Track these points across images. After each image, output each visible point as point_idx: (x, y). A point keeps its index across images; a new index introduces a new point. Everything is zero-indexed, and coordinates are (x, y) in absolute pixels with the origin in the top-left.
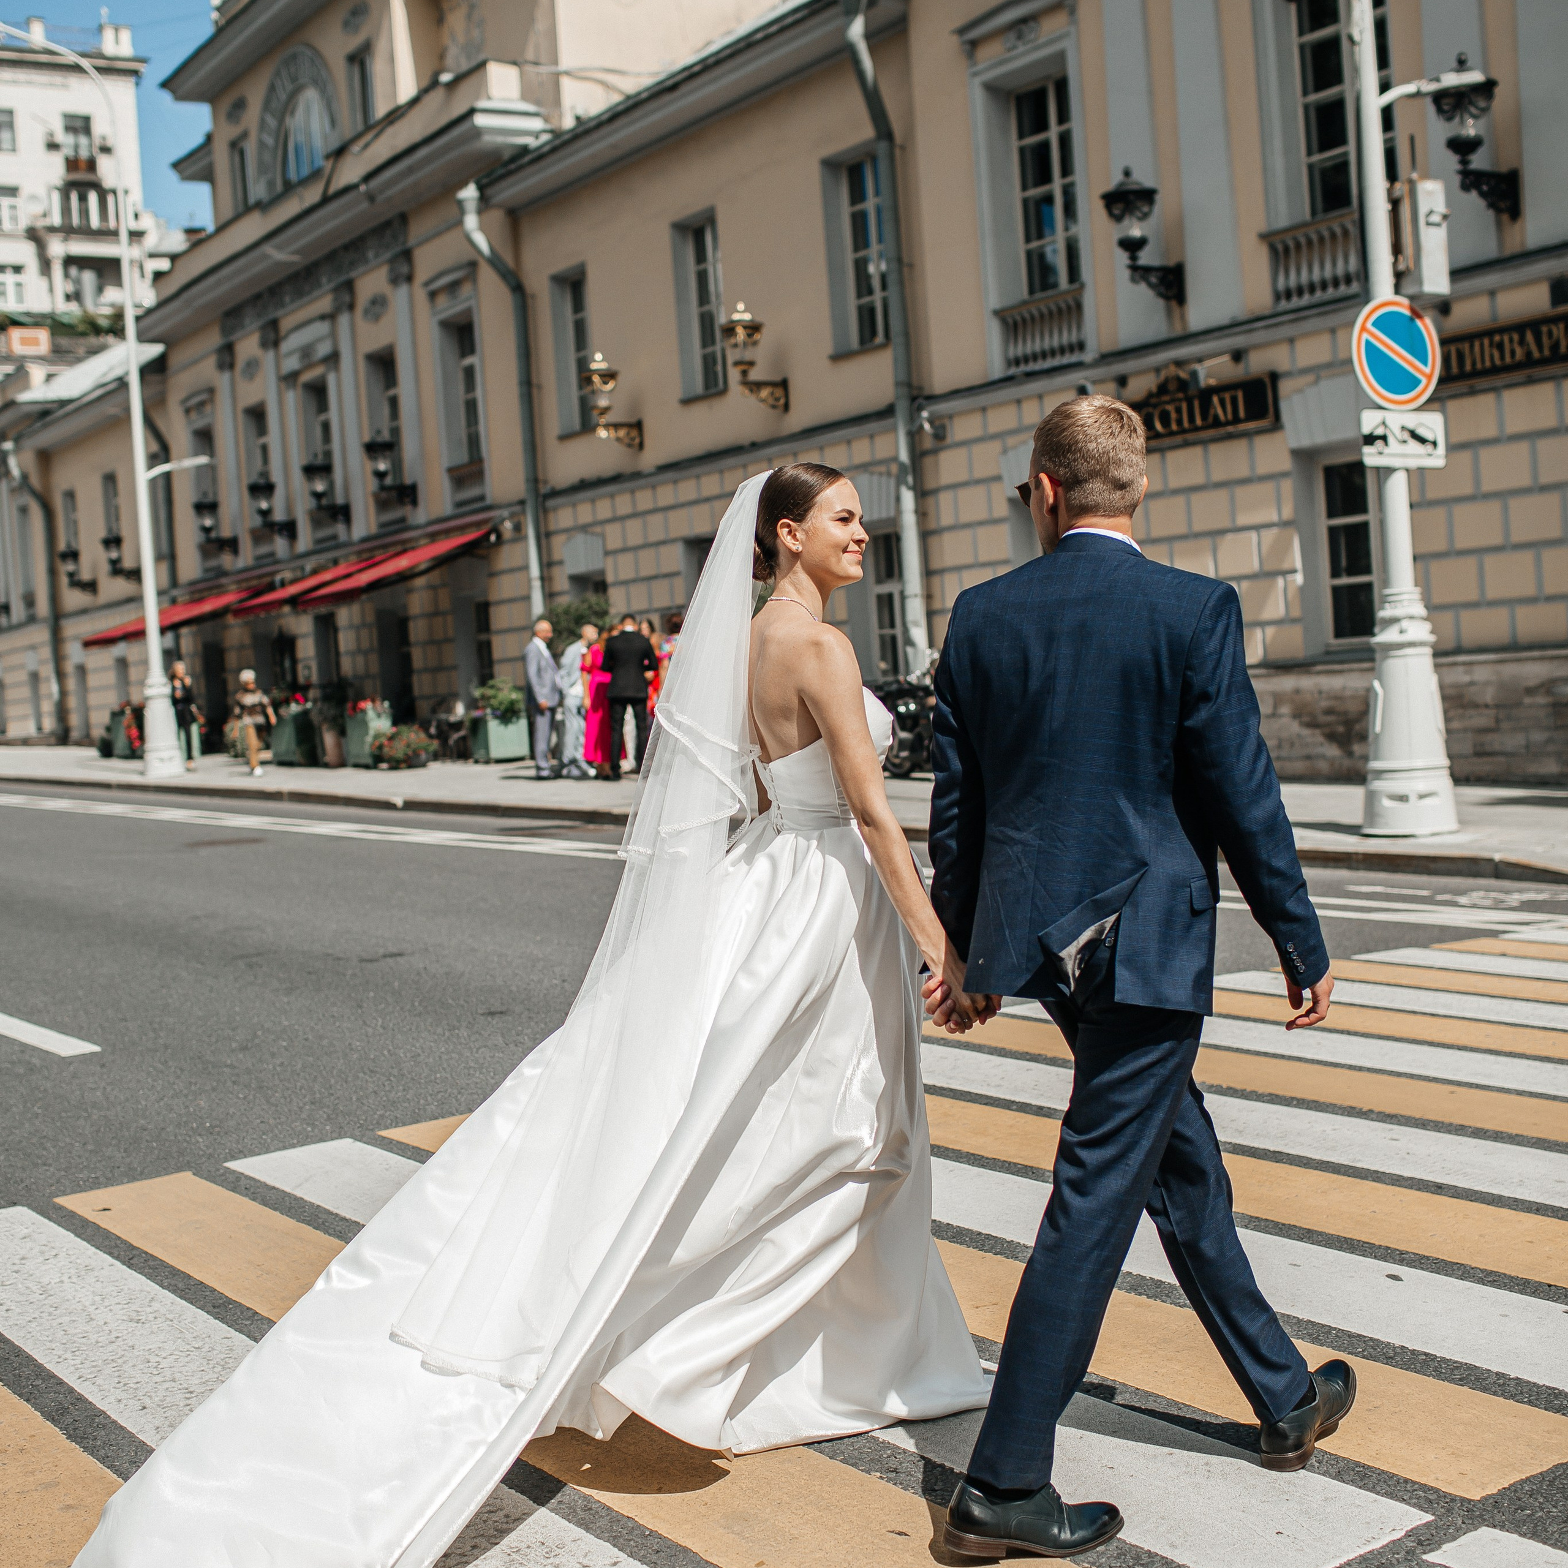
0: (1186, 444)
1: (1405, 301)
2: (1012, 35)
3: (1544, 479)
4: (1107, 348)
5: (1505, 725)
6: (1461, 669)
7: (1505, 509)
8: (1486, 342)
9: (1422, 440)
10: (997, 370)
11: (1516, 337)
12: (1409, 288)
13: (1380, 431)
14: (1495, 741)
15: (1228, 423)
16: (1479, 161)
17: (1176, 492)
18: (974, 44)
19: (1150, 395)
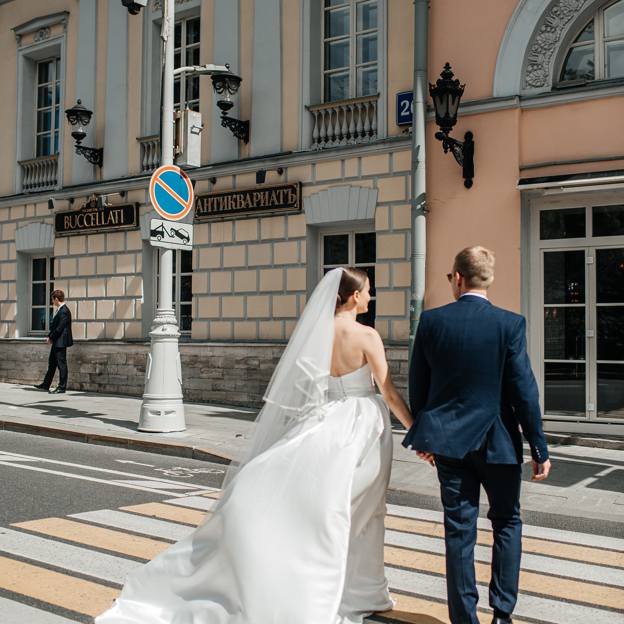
0: (98, 233)
1: (179, 169)
2: (38, 34)
3: (250, 264)
4: (66, 185)
5: (226, 377)
6: (209, 349)
7: (233, 276)
8: (230, 197)
9: (182, 237)
10: (18, 190)
11: (242, 196)
12: (181, 163)
13: (160, 229)
14: (222, 384)
15: (116, 225)
16: (231, 113)
17: (91, 255)
18: (21, 36)
19: (83, 208)
